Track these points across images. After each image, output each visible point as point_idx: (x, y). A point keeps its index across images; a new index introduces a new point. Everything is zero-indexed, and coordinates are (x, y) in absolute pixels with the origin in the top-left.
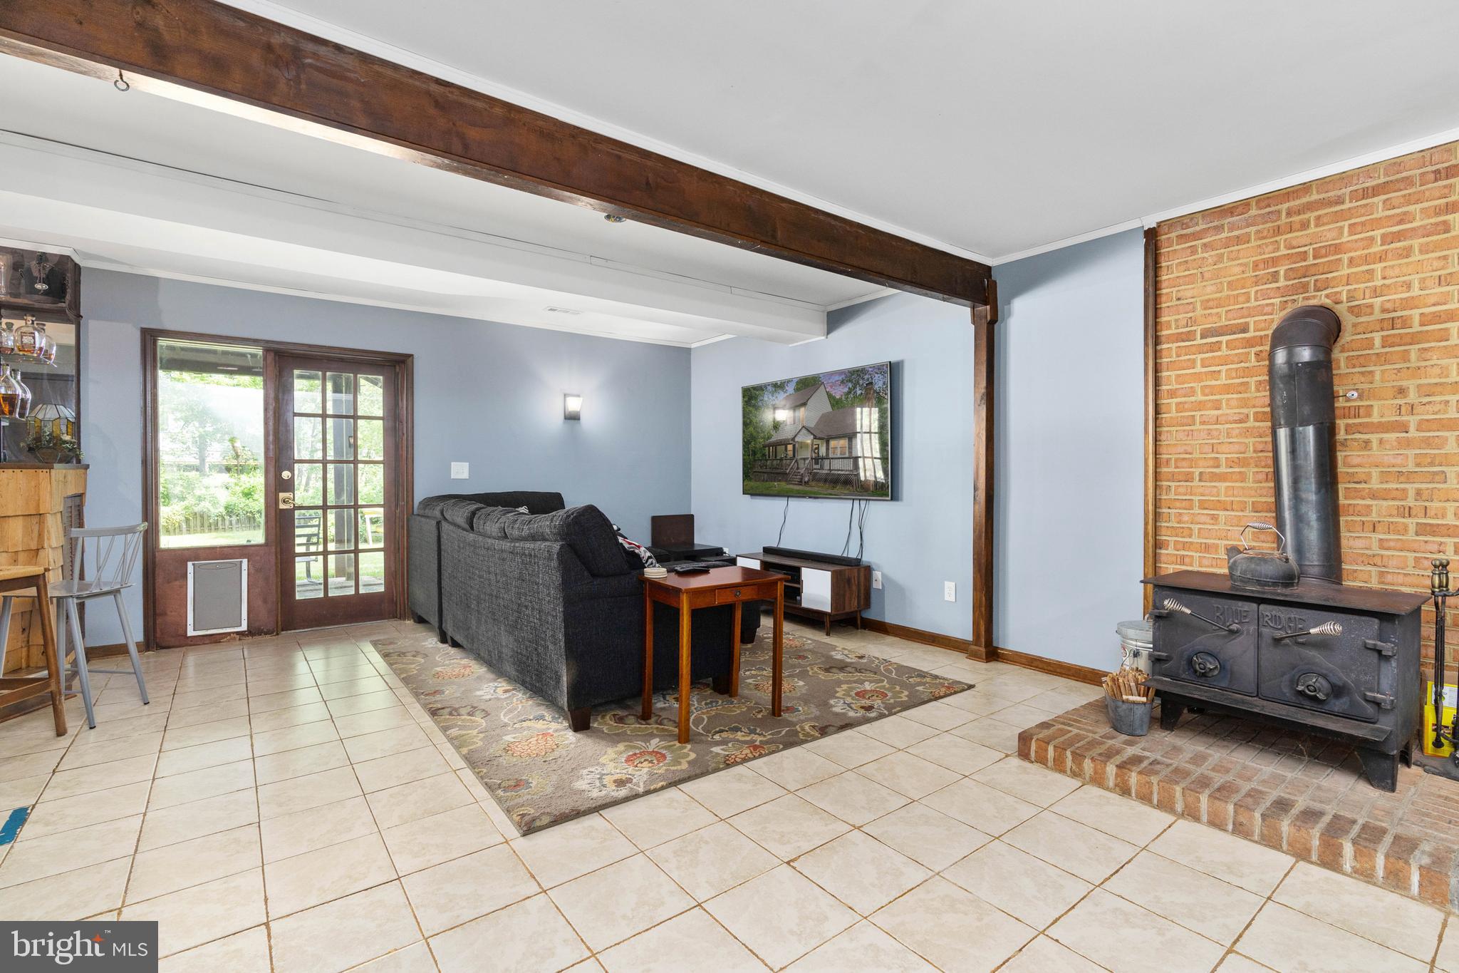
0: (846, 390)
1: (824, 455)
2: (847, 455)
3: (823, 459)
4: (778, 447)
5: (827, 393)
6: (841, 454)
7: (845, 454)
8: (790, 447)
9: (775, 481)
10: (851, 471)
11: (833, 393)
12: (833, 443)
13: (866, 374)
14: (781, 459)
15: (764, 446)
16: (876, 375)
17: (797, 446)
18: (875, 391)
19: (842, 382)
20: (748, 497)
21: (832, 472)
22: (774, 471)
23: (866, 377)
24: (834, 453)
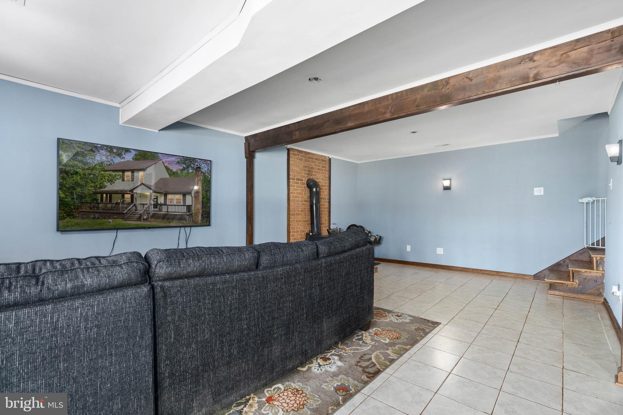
0: (181, 168)
1: (163, 202)
2: (182, 204)
3: (161, 205)
4: (113, 195)
5: (166, 167)
6: (177, 203)
7: (180, 203)
8: (128, 196)
9: (110, 219)
10: (184, 213)
11: (171, 167)
12: (169, 197)
13: (196, 162)
14: (117, 204)
15: (96, 193)
16: (203, 164)
17: (135, 195)
18: (202, 172)
19: (178, 162)
20: (59, 233)
21: (169, 213)
22: (108, 211)
23: (196, 164)
24: (171, 202)
